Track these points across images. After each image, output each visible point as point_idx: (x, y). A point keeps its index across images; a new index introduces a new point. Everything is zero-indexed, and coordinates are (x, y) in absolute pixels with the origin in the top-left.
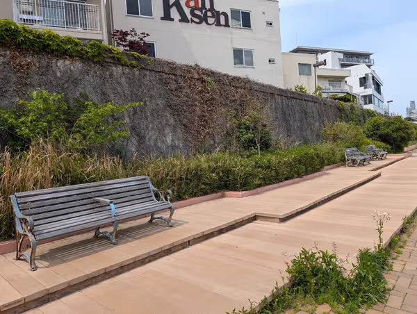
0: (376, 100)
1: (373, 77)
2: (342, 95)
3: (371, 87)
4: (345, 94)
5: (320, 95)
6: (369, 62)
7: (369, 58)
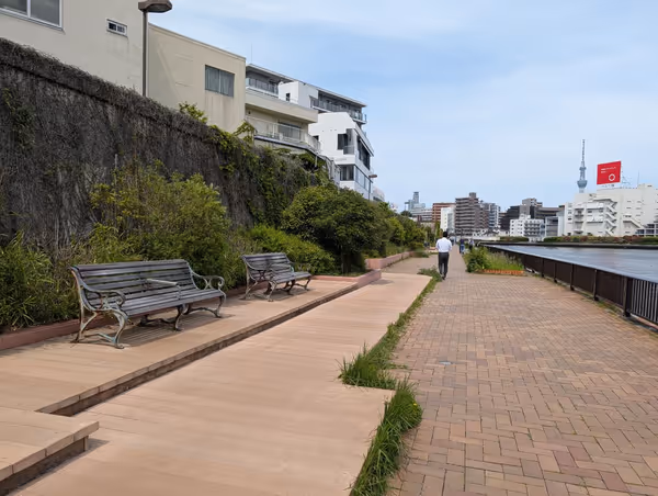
0: (361, 176)
1: (359, 137)
2: (299, 152)
3: (353, 153)
4: (304, 152)
5: (248, 139)
6: (360, 118)
7: (360, 112)
